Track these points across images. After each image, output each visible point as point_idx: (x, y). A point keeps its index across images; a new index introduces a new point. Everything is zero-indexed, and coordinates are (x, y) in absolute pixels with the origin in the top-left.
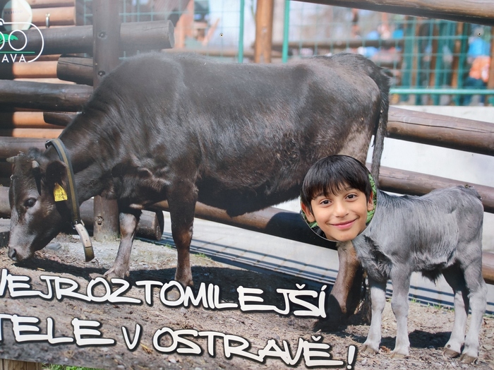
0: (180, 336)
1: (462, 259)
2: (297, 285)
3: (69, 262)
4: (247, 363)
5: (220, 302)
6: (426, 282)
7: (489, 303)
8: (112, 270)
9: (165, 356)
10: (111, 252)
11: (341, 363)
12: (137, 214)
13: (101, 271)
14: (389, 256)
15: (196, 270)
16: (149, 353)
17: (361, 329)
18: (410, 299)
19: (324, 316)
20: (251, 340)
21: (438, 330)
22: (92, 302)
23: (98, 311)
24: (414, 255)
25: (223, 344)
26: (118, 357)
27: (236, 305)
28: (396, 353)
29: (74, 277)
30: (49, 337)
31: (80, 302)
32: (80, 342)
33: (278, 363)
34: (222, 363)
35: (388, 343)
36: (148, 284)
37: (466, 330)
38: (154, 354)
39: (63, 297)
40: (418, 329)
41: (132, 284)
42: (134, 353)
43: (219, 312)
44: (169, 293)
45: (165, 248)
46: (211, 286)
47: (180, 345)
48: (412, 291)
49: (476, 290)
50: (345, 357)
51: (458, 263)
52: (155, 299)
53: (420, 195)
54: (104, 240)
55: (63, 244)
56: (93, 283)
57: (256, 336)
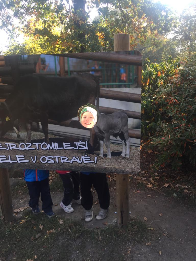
0: (48, 158)
1: (123, 131)
2: (80, 141)
3: (13, 139)
4: (68, 164)
5: (58, 148)
6: (114, 138)
7: (131, 143)
8: (26, 140)
9: (44, 164)
10: (25, 135)
11: (93, 162)
12: (31, 124)
13: (23, 141)
14: (104, 131)
15: (50, 139)
16: (39, 163)
17: (98, 152)
18: (110, 143)
19: (88, 149)
20: (68, 157)
21: (118, 151)
22: (21, 150)
23: (23, 152)
24: (110, 131)
25: (60, 159)
26: (30, 165)
27: (63, 148)
28: (108, 158)
29: (15, 143)
30: (10, 161)
31: (18, 150)
32: (19, 162)
33: (77, 163)
34: (61, 165)
35: (105, 155)
36: (37, 144)
37: (126, 151)
38: (41, 164)
39: (12, 149)
40: (113, 151)
41: (32, 144)
42: (35, 164)
43: (59, 151)
44: (43, 146)
45: (41, 133)
46: (55, 143)
47: (48, 161)
48: (110, 141)
49: (127, 140)
50: (94, 160)
51: (122, 132)
52: (39, 148)
53: (110, 114)
54: (22, 132)
55: (10, 134)
56: (21, 144)
57: (69, 156)
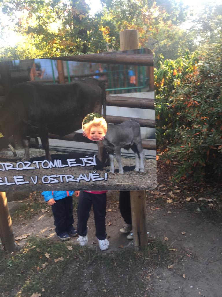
0: (51, 178)
1: (136, 142)
2: (86, 156)
3: (8, 158)
4: (74, 183)
5: (62, 165)
6: (126, 151)
7: (146, 155)
8: (24, 159)
9: (47, 185)
10: (22, 153)
11: (103, 179)
12: (29, 139)
13: (20, 160)
14: (113, 144)
15: (52, 156)
16: (41, 184)
17: (108, 167)
18: (122, 157)
19: (96, 165)
20: (74, 175)
21: (131, 165)
22: (19, 170)
23: (22, 173)
24: (121, 143)
25: (65, 178)
26: (31, 187)
27: (67, 165)
28: (120, 174)
29: (11, 163)
30: (6, 183)
31: (15, 171)
32: (18, 184)
33: (84, 181)
34: (66, 184)
35: (117, 171)
36: (37, 162)
37: (140, 164)
38: (43, 184)
39: (9, 169)
40: (125, 166)
41: (32, 163)
42: (37, 185)
43: (62, 169)
44: (45, 164)
45: (41, 150)
46: (58, 160)
47: (51, 181)
48: (122, 154)
49: (141, 152)
50: (104, 177)
51: (135, 144)
52: (40, 167)
53: (120, 123)
54: (19, 149)
55: (5, 152)
56: (18, 164)
